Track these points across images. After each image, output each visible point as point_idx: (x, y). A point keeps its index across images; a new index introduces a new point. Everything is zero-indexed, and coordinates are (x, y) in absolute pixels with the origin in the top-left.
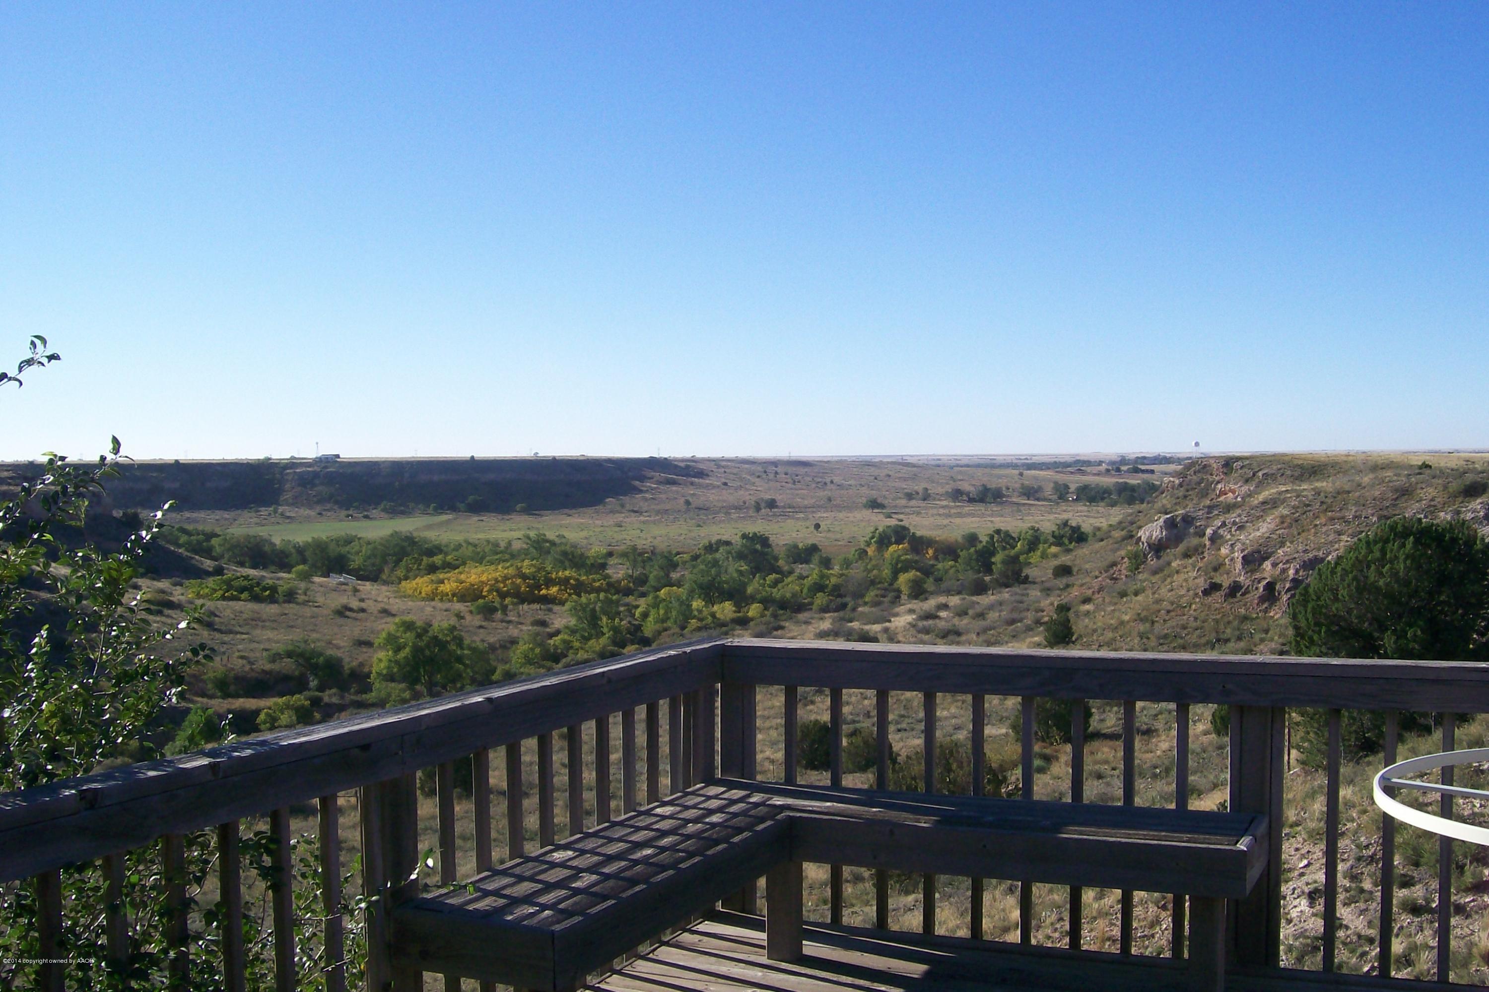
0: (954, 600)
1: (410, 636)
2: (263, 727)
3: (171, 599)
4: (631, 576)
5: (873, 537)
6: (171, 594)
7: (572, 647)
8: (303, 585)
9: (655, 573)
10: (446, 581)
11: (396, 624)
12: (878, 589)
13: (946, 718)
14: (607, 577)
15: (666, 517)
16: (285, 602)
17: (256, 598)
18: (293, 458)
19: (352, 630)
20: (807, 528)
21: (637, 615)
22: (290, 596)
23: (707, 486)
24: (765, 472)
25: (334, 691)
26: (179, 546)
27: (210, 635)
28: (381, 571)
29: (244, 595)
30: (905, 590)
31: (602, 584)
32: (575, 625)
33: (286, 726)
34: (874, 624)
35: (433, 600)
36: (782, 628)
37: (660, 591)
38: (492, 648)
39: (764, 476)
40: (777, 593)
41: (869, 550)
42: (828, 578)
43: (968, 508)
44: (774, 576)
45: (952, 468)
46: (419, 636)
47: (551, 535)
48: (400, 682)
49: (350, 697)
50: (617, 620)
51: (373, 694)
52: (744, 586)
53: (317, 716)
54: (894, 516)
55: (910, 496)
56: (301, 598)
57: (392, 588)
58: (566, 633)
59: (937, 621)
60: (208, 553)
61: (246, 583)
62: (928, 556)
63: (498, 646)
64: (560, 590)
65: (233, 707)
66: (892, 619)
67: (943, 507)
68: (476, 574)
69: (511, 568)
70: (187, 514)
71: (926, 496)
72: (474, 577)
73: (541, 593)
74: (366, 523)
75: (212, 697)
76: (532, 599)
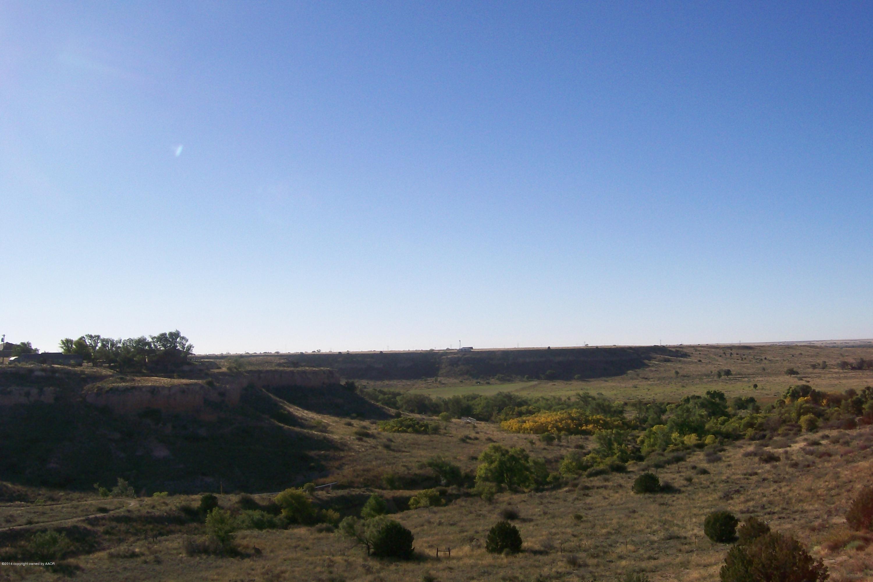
0: (834, 433)
1: (498, 455)
2: (412, 507)
3: (368, 431)
4: (638, 418)
5: (788, 393)
6: (370, 428)
7: (596, 462)
8: (445, 423)
9: (651, 416)
10: (527, 422)
11: (490, 448)
12: (788, 425)
13: (811, 510)
14: (624, 418)
15: (663, 381)
16: (432, 434)
17: (417, 432)
18: (448, 349)
19: (471, 450)
20: (750, 387)
21: (638, 442)
22: (436, 430)
23: (689, 363)
24: (724, 353)
25: (454, 486)
26: (378, 401)
27: (388, 453)
28: (491, 415)
29: (410, 430)
30: (804, 426)
31: (619, 423)
32: (599, 448)
33: (424, 507)
34: (780, 448)
35: (519, 432)
36: (724, 450)
37: (653, 427)
38: (548, 461)
39: (724, 356)
40: (724, 429)
41: (786, 400)
42: (756, 418)
43: (852, 373)
44: (723, 418)
45: (842, 348)
46: (503, 455)
47: (593, 393)
48: (491, 482)
49: (463, 490)
50: (623, 445)
51: (475, 489)
52: (704, 423)
53: (443, 501)
54: (804, 379)
55: (814, 367)
56: (443, 431)
57: (496, 425)
58: (594, 453)
59: (820, 446)
60: (394, 405)
61: (411, 422)
62: (823, 404)
63: (553, 460)
64: (594, 427)
65: (396, 495)
66: (792, 445)
67: (836, 373)
68: (544, 417)
69: (565, 414)
70: (387, 382)
71: (825, 366)
72: (543, 419)
73: (583, 428)
74: (488, 387)
75: (384, 489)
76: (576, 432)
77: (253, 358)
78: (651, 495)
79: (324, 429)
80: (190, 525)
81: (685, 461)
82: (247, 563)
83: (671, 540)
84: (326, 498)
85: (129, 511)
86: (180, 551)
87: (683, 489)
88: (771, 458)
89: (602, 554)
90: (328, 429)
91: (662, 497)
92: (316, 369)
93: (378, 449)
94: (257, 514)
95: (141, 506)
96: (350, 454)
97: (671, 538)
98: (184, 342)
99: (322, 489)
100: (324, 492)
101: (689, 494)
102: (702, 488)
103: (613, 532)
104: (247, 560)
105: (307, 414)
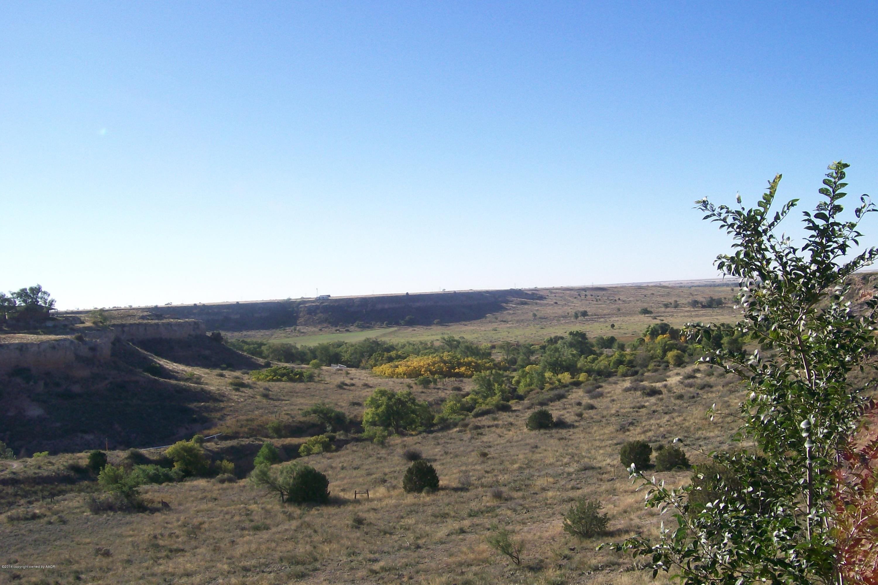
0: (703, 367)
1: (384, 399)
2: (302, 454)
3: (243, 382)
4: (506, 360)
5: (648, 331)
6: (243, 379)
7: (478, 403)
8: (316, 371)
9: (521, 357)
10: (399, 366)
11: (376, 392)
12: (655, 362)
13: (713, 437)
14: (493, 360)
15: (522, 324)
16: (308, 381)
17: (291, 380)
18: (302, 298)
19: (348, 396)
20: (607, 327)
21: (513, 382)
22: (311, 378)
23: (546, 305)
24: (579, 295)
25: (342, 432)
26: (244, 351)
27: (267, 402)
28: (360, 361)
29: (285, 378)
30: (671, 361)
31: (491, 365)
32: (478, 389)
33: (317, 454)
34: (657, 383)
35: (392, 377)
36: (601, 387)
37: (525, 367)
38: (431, 405)
39: (579, 297)
40: (595, 366)
41: (645, 339)
42: (624, 356)
43: (702, 312)
44: (592, 356)
45: (690, 288)
46: (390, 399)
47: (456, 337)
48: (380, 426)
49: (351, 435)
50: (503, 385)
51: (365, 433)
52: (575, 362)
53: (334, 447)
54: (658, 318)
55: (666, 306)
56: (317, 379)
57: (368, 371)
58: (473, 394)
59: (696, 379)
60: (260, 354)
61: (284, 371)
62: (682, 341)
63: (434, 403)
64: (467, 369)
65: (285, 443)
66: (668, 379)
67: (687, 311)
68: (416, 361)
69: (437, 357)
70: (245, 333)
71: (676, 306)
72: (415, 363)
73: (455, 371)
74: (348, 334)
75: (272, 438)
76: (449, 374)
77: (114, 312)
78: (547, 431)
79: (198, 380)
80: (81, 483)
81: (567, 398)
82: (159, 517)
83: (587, 471)
84: (216, 450)
85: (14, 473)
86: (83, 509)
87: (577, 424)
88: (653, 392)
89: (524, 487)
90: (202, 381)
91: (558, 432)
92: (181, 321)
93: (256, 398)
94: (151, 469)
95: (25, 467)
96: (230, 404)
97: (586, 469)
98: (46, 297)
99: (209, 441)
100: (213, 443)
101: (584, 429)
102: (594, 422)
103: (525, 466)
104: (157, 514)
105: (176, 366)
